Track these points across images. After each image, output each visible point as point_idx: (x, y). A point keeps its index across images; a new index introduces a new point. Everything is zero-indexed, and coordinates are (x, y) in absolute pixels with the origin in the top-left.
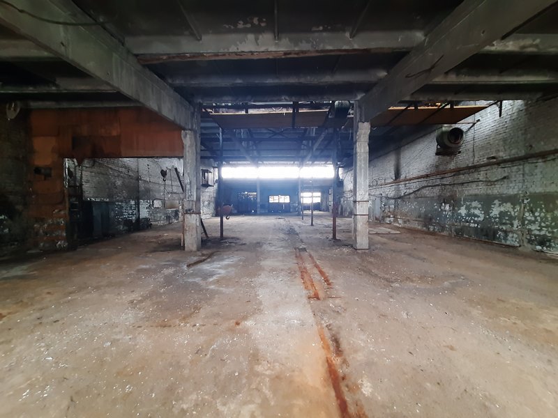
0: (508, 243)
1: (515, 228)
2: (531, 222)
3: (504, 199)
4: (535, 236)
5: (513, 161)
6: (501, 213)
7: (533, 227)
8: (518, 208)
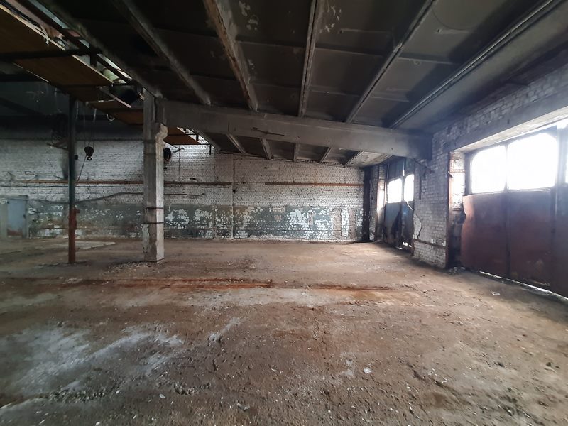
0: (206, 237)
1: (210, 227)
2: (219, 223)
3: (203, 208)
4: (222, 230)
5: (208, 184)
6: (201, 218)
7: (220, 225)
8: (211, 214)
